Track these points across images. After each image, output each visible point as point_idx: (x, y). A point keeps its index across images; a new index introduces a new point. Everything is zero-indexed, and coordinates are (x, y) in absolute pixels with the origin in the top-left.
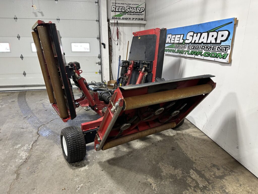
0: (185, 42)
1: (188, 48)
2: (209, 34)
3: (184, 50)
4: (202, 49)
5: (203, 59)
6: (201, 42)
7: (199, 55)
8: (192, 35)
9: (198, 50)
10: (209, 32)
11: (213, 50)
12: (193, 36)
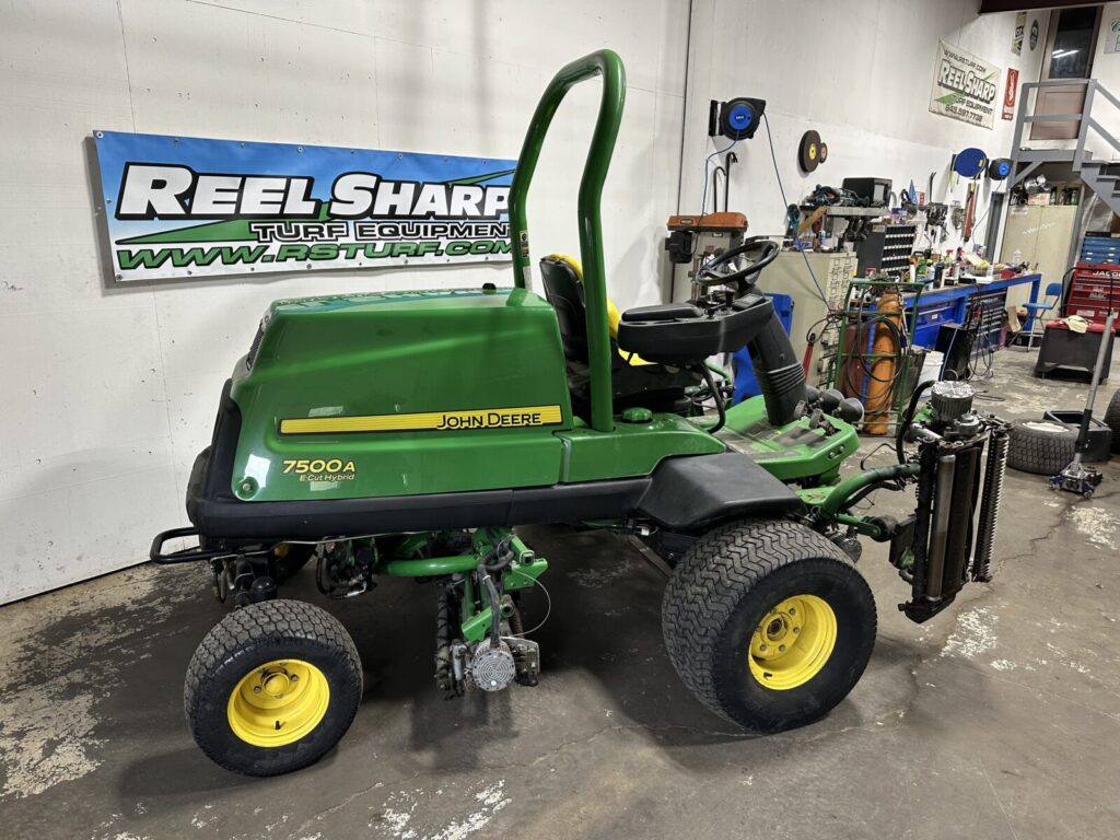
0: (332, 212)
1: (361, 235)
2: (452, 189)
3: (338, 243)
4: (436, 234)
5: (445, 262)
6: (424, 213)
7: (427, 254)
8: (372, 186)
9: (420, 238)
10: (450, 184)
11: (477, 234)
12: (374, 192)
